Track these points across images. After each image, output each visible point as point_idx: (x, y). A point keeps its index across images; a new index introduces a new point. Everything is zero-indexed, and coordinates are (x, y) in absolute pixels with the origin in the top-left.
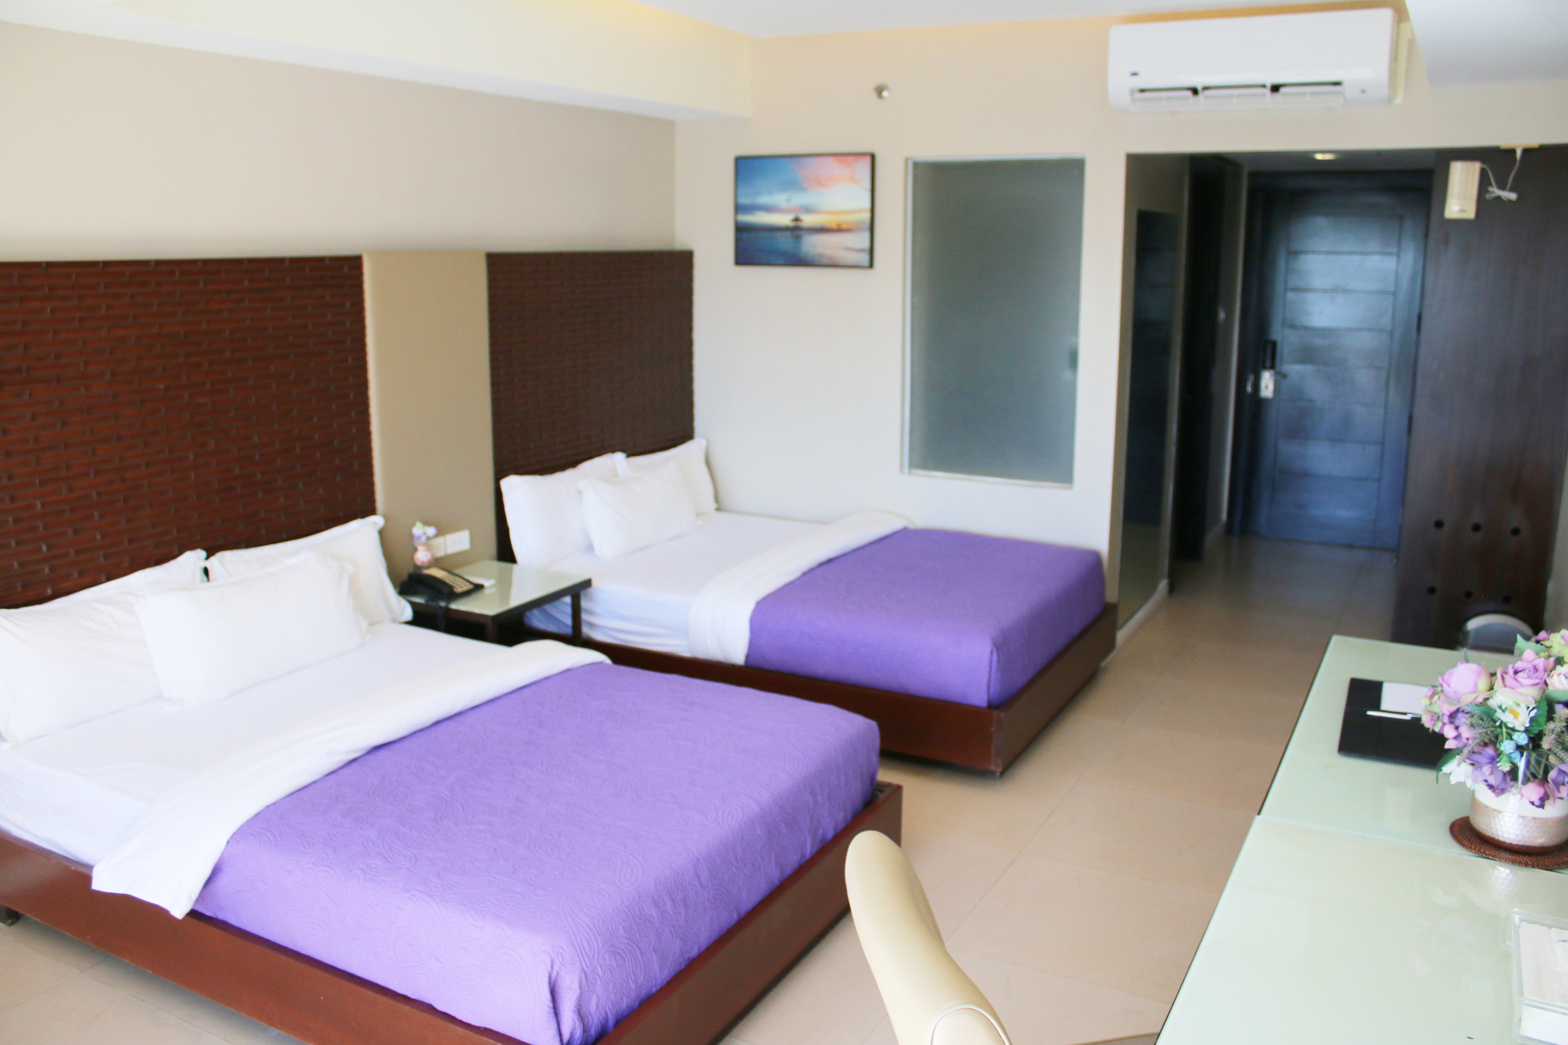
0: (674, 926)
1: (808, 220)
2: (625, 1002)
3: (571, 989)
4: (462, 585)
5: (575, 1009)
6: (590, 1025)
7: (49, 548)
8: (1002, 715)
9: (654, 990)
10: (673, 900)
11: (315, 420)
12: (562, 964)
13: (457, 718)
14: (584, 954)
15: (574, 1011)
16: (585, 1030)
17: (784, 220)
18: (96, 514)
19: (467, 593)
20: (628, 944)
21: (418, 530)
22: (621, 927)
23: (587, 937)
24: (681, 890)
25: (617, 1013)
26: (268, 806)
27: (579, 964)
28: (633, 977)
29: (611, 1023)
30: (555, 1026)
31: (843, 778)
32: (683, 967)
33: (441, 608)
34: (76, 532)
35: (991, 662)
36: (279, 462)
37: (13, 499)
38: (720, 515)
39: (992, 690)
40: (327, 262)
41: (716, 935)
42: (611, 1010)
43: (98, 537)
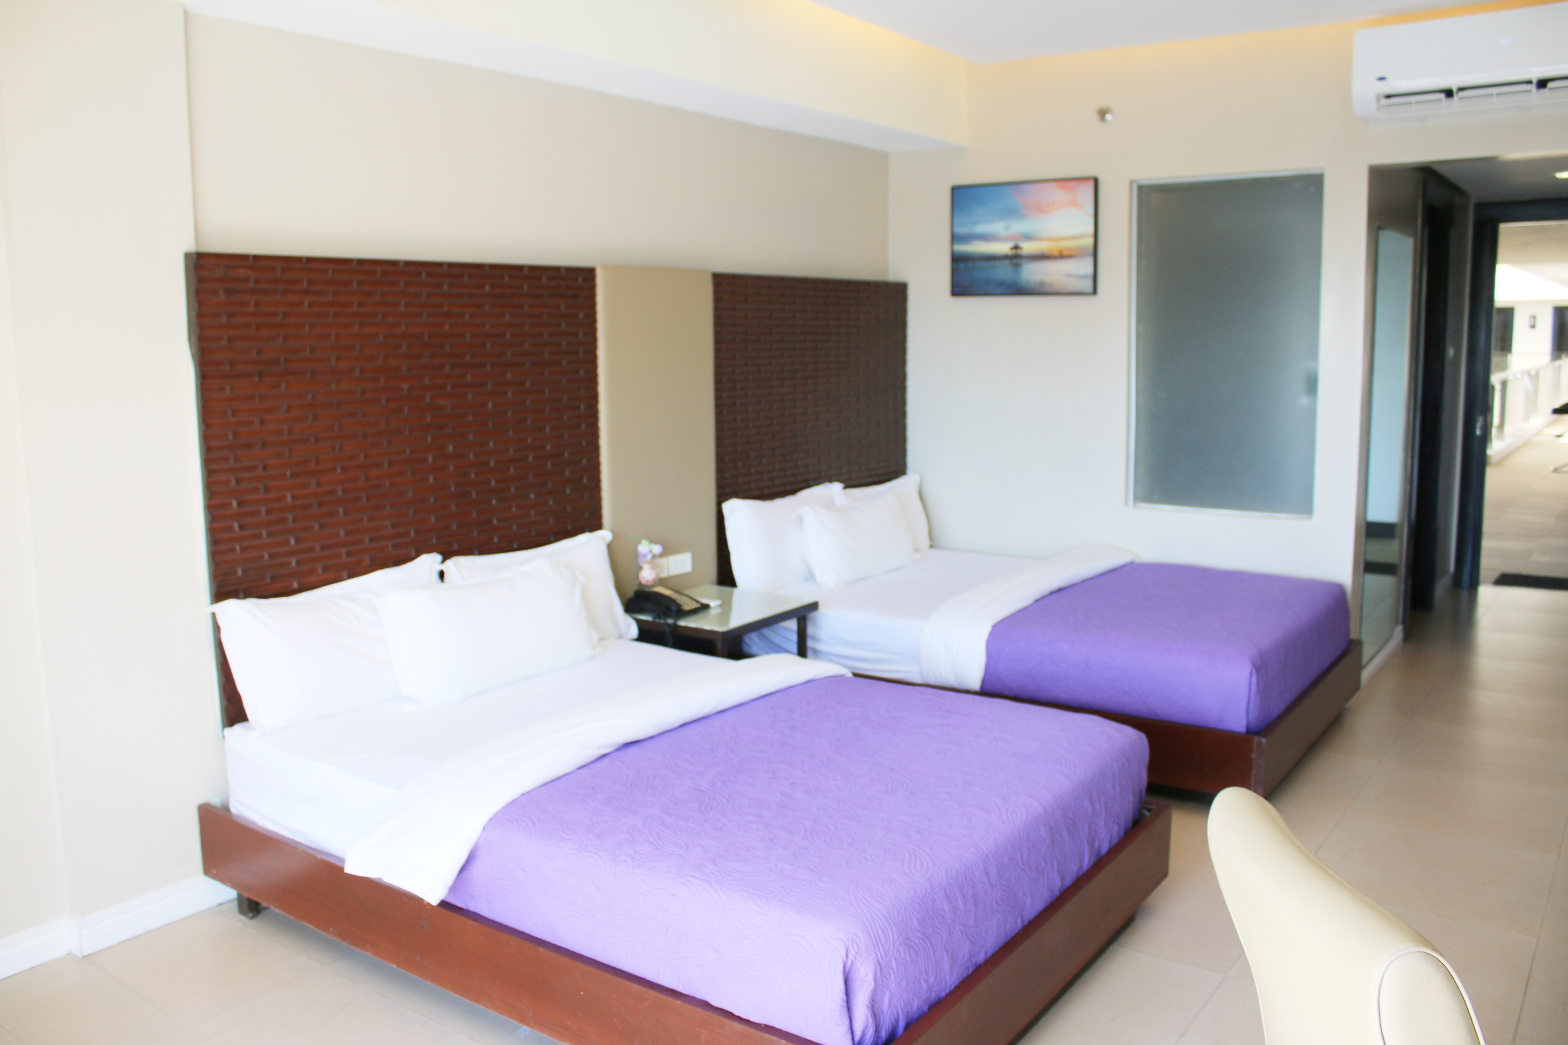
0: (963, 925)
1: (1028, 248)
2: (916, 1003)
3: (865, 981)
4: (689, 604)
5: (869, 1005)
6: (881, 1023)
7: (297, 541)
8: (1264, 740)
9: (943, 994)
10: (964, 897)
11: (548, 430)
12: (857, 953)
13: (705, 721)
14: (880, 945)
15: (867, 1006)
16: (877, 1030)
17: (1003, 248)
18: (341, 510)
19: (694, 612)
20: (922, 938)
21: (644, 547)
22: (915, 919)
23: (882, 926)
24: (972, 887)
25: (908, 1013)
26: (523, 795)
27: (874, 955)
28: (925, 976)
29: (902, 1025)
30: (847, 1022)
31: (1118, 788)
32: (970, 971)
33: (669, 625)
34: (322, 527)
35: (1250, 684)
36: (512, 470)
37: (267, 490)
38: (933, 551)
39: (1251, 715)
40: (563, 272)
41: (1001, 941)
42: (902, 1011)
43: (342, 533)
